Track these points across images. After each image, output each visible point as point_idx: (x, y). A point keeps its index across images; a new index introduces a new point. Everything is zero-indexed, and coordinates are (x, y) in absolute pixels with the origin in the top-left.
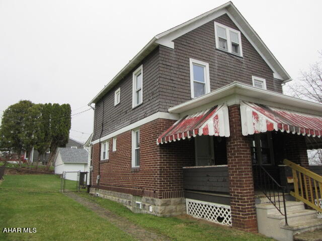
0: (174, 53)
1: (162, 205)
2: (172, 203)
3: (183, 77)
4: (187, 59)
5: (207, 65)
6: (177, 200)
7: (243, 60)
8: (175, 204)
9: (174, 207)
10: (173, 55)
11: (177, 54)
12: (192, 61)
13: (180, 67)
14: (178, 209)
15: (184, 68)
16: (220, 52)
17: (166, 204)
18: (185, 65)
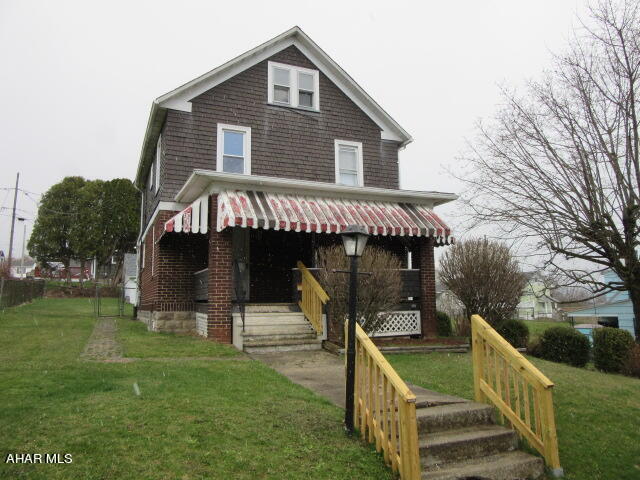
0: (191, 118)
1: (160, 319)
2: (175, 316)
3: (205, 152)
4: (213, 125)
5: (248, 130)
6: (184, 313)
7: (321, 115)
8: (179, 318)
9: (178, 322)
10: (190, 121)
11: (197, 118)
12: (220, 127)
13: (201, 137)
14: (184, 325)
15: (206, 138)
16: (276, 109)
17: (165, 318)
18: (209, 134)
